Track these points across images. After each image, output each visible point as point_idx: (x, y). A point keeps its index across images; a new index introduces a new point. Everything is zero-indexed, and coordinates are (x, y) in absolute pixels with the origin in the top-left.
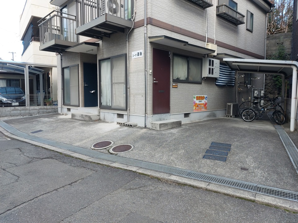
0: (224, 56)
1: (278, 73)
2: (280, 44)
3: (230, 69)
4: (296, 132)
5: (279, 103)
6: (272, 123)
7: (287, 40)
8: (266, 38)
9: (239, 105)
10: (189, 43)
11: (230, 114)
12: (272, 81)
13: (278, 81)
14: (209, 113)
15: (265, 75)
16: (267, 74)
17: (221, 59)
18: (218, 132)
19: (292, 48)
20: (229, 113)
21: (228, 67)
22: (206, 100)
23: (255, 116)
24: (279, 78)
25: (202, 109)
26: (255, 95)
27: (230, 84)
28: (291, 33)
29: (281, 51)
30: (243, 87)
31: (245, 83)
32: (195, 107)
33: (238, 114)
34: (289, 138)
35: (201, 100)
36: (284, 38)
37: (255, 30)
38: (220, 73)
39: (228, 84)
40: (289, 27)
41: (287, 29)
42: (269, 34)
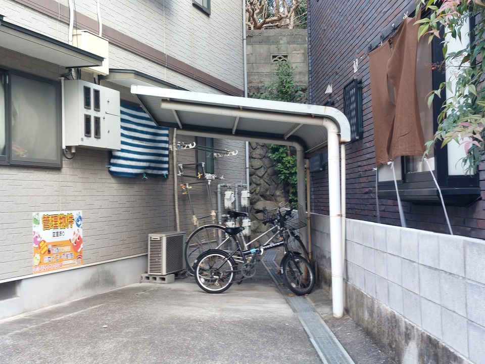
0: (131, 77)
1: (284, 140)
2: (280, 58)
3: (153, 124)
4: (350, 320)
5: (294, 229)
6: (280, 292)
7: (295, 50)
8: (245, 37)
9: (186, 239)
10: (4, 19)
11: (160, 270)
12: (266, 161)
13: (283, 164)
14: (91, 271)
15: (249, 143)
16: (254, 141)
17: (124, 90)
18: (125, 346)
19: (310, 72)
20: (156, 265)
21: (147, 115)
22: (78, 226)
23: (234, 273)
24: (285, 155)
25: (65, 263)
26: (228, 204)
27: (155, 172)
28: (305, 32)
29: (283, 77)
30: (194, 180)
31: (197, 166)
32: (38, 256)
33: (184, 266)
34: (334, 343)
35: (59, 230)
36: (289, 43)
37: (216, 11)
38: (122, 135)
39: (150, 171)
40: (296, 14)
41: (292, 18)
42: (250, 28)
